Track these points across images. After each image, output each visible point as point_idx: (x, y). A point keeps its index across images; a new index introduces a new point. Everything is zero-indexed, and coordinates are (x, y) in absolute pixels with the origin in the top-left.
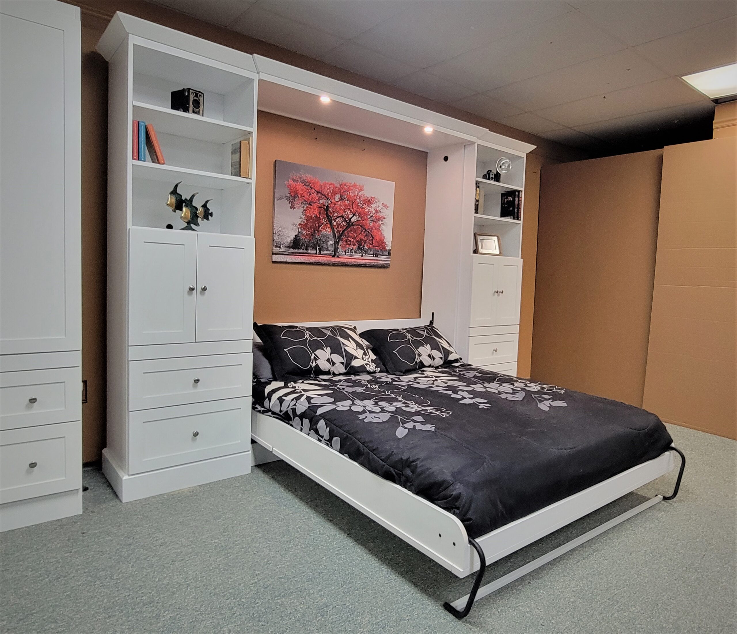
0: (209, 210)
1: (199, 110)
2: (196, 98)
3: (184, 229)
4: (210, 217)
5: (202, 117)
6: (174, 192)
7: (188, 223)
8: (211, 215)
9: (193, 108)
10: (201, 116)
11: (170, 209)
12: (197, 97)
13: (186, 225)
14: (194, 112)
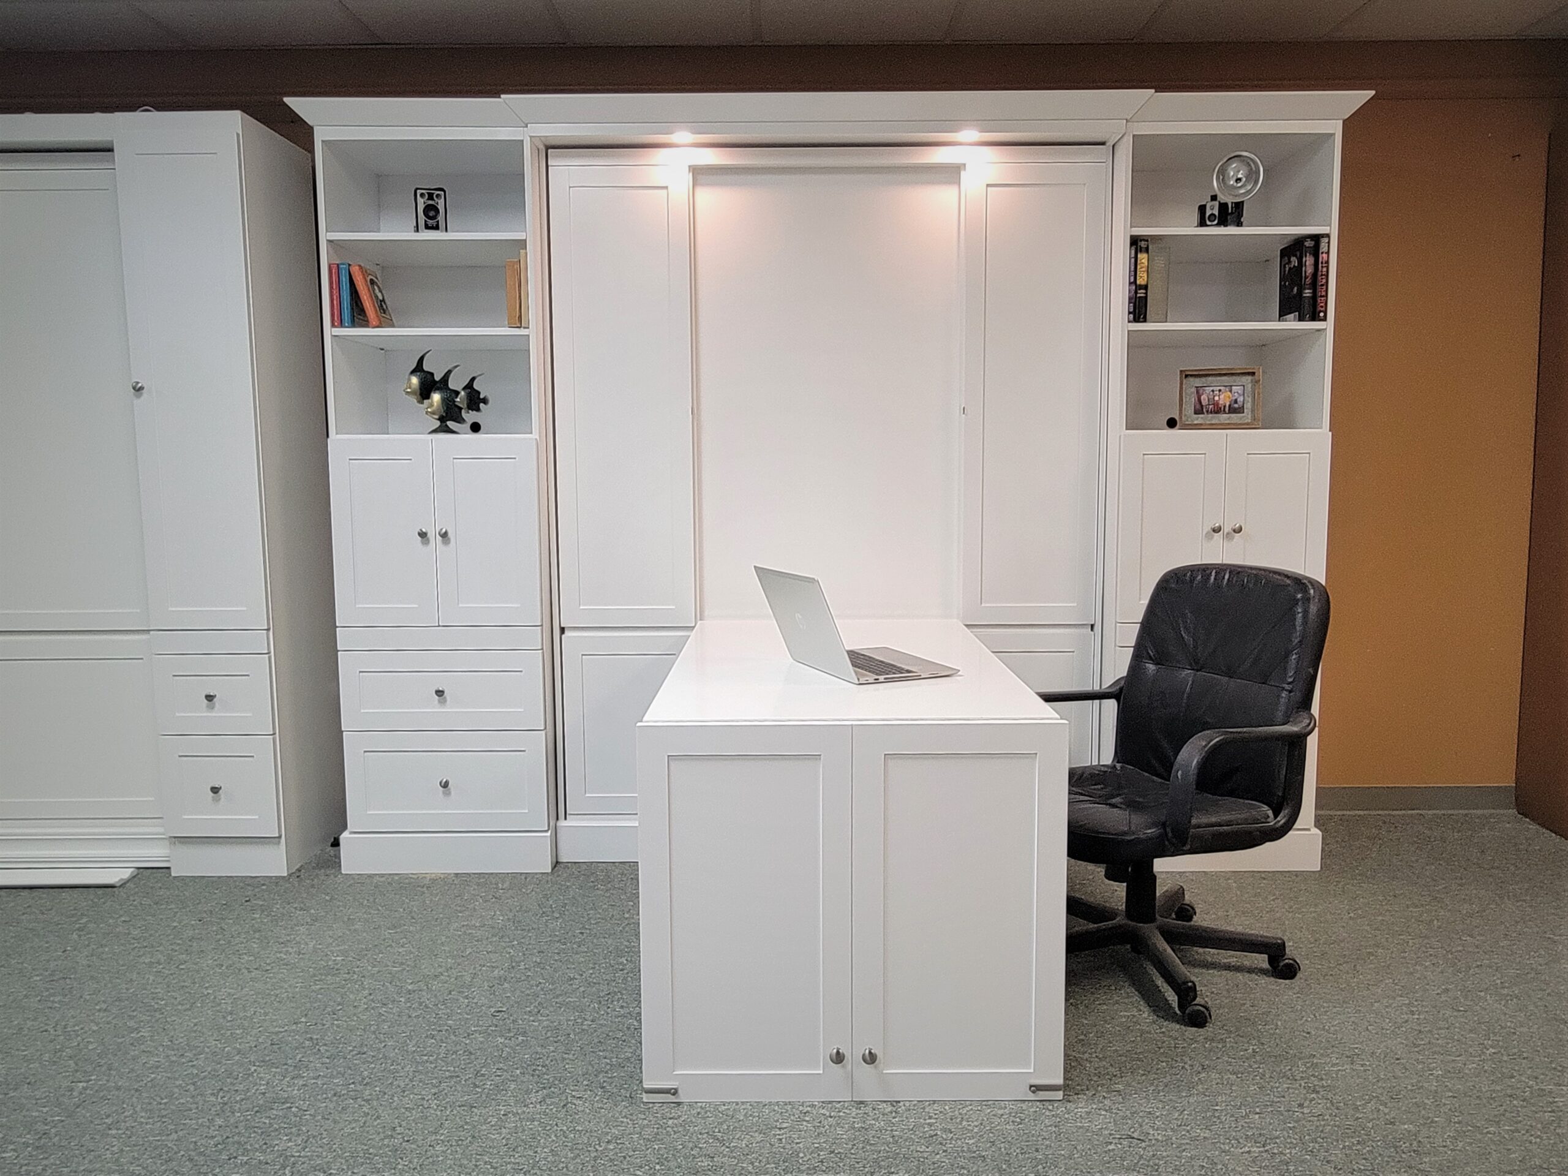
0: (479, 393)
1: (438, 222)
2: (431, 202)
3: (435, 431)
4: (482, 405)
5: (444, 233)
6: (418, 369)
7: (442, 419)
8: (485, 401)
9: (425, 221)
10: (442, 231)
11: (413, 400)
12: (432, 199)
13: (438, 423)
14: (427, 227)
